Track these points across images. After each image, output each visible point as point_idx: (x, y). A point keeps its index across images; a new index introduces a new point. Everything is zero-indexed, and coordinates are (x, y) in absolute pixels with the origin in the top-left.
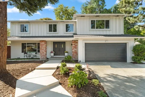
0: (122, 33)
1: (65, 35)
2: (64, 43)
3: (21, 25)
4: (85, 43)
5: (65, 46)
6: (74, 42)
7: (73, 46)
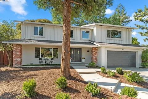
0: (131, 43)
1: (81, 41)
2: (80, 49)
3: (34, 27)
4: (107, 51)
5: (81, 53)
6: (95, 49)
7: (94, 52)
